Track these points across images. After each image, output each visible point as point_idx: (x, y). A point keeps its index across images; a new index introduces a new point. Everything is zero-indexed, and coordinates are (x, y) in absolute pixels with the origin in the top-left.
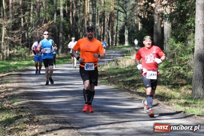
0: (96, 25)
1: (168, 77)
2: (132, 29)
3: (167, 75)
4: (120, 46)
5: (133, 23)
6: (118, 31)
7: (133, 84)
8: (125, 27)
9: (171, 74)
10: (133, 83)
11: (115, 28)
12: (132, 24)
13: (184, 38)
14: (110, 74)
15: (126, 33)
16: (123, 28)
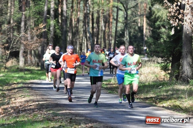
2: (134, 33)
8: (126, 30)
15: (126, 38)
16: (122, 32)
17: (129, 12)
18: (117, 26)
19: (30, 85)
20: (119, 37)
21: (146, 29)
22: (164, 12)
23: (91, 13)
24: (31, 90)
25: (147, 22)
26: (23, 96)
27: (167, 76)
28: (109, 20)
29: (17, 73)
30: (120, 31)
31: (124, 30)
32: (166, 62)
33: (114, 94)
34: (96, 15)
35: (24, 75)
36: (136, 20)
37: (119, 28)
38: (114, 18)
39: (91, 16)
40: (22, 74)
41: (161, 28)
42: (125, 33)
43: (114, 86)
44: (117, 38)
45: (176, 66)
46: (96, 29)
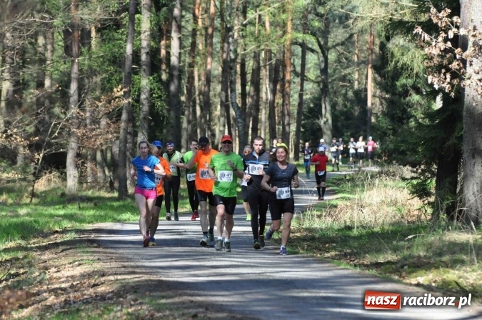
2: (344, 106)
8: (323, 98)
15: (326, 119)
16: (314, 104)
17: (332, 56)
18: (302, 90)
19: (93, 236)
20: (307, 118)
21: (374, 96)
22: (417, 56)
23: (239, 61)
24: (96, 247)
25: (374, 80)
26: (77, 263)
27: (426, 211)
28: (284, 76)
29: (61, 206)
30: (309, 101)
31: (320, 100)
32: (422, 177)
33: (300, 255)
34: (250, 64)
35: (79, 212)
36: (349, 74)
37: (307, 94)
38: (294, 72)
39: (238, 67)
40: (72, 209)
41: (411, 95)
42: (323, 106)
43: (298, 234)
44: (304, 120)
45: (447, 185)
46: (252, 97)
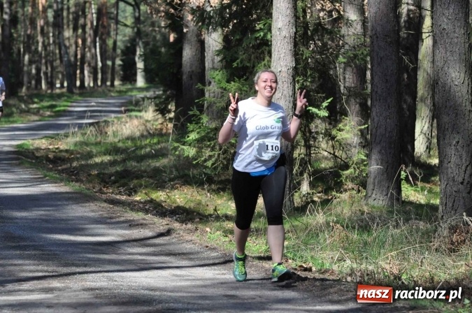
0: (63, 35)
1: (209, 164)
2: (154, 45)
3: (205, 161)
4: (123, 88)
5: (155, 31)
6: (119, 51)
7: (122, 181)
8: (137, 40)
9: (216, 156)
10: (124, 177)
11: (110, 42)
12: (154, 34)
13: (247, 67)
14: (78, 156)
16: (131, 44)
27: (167, 125)
